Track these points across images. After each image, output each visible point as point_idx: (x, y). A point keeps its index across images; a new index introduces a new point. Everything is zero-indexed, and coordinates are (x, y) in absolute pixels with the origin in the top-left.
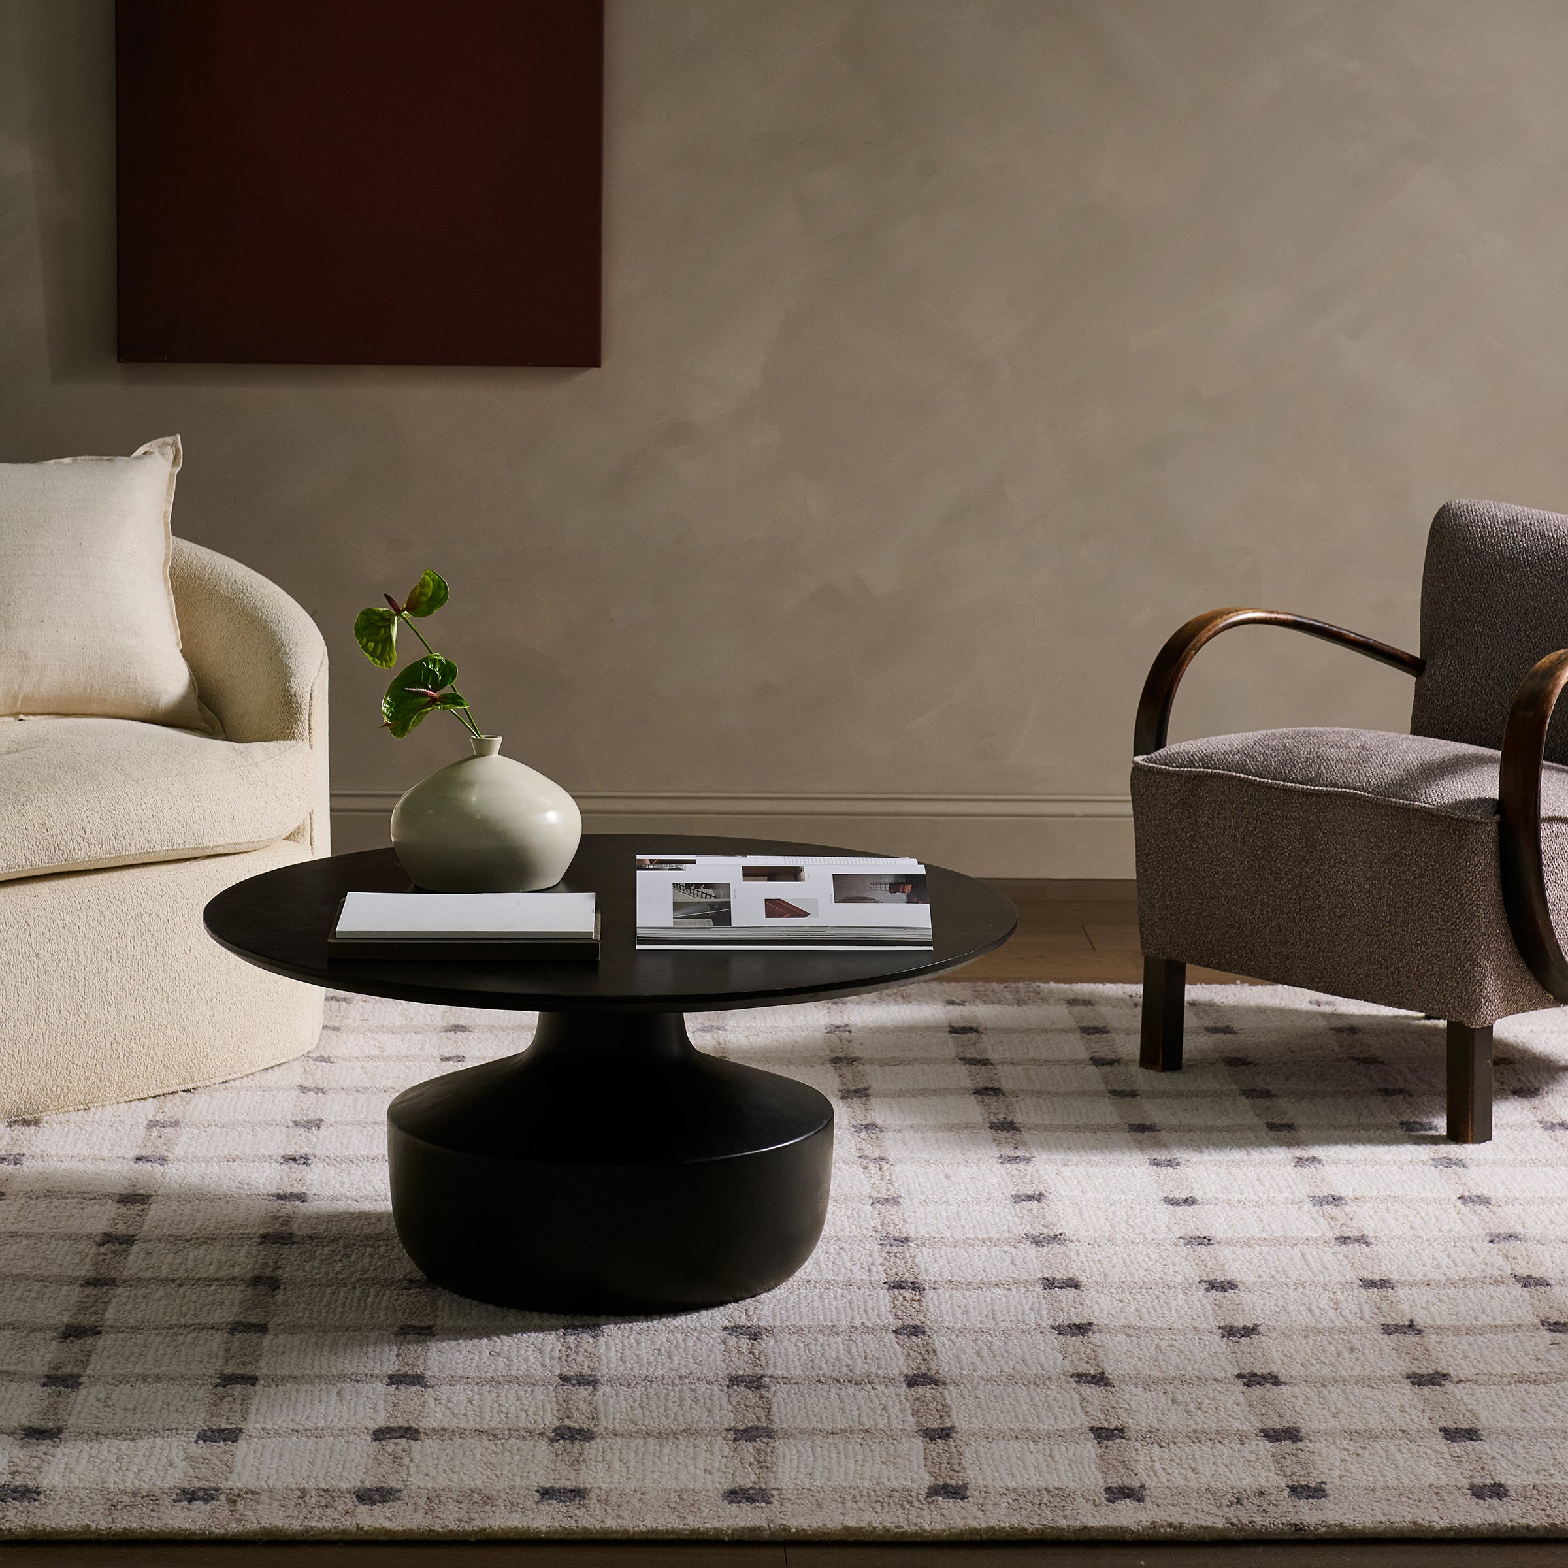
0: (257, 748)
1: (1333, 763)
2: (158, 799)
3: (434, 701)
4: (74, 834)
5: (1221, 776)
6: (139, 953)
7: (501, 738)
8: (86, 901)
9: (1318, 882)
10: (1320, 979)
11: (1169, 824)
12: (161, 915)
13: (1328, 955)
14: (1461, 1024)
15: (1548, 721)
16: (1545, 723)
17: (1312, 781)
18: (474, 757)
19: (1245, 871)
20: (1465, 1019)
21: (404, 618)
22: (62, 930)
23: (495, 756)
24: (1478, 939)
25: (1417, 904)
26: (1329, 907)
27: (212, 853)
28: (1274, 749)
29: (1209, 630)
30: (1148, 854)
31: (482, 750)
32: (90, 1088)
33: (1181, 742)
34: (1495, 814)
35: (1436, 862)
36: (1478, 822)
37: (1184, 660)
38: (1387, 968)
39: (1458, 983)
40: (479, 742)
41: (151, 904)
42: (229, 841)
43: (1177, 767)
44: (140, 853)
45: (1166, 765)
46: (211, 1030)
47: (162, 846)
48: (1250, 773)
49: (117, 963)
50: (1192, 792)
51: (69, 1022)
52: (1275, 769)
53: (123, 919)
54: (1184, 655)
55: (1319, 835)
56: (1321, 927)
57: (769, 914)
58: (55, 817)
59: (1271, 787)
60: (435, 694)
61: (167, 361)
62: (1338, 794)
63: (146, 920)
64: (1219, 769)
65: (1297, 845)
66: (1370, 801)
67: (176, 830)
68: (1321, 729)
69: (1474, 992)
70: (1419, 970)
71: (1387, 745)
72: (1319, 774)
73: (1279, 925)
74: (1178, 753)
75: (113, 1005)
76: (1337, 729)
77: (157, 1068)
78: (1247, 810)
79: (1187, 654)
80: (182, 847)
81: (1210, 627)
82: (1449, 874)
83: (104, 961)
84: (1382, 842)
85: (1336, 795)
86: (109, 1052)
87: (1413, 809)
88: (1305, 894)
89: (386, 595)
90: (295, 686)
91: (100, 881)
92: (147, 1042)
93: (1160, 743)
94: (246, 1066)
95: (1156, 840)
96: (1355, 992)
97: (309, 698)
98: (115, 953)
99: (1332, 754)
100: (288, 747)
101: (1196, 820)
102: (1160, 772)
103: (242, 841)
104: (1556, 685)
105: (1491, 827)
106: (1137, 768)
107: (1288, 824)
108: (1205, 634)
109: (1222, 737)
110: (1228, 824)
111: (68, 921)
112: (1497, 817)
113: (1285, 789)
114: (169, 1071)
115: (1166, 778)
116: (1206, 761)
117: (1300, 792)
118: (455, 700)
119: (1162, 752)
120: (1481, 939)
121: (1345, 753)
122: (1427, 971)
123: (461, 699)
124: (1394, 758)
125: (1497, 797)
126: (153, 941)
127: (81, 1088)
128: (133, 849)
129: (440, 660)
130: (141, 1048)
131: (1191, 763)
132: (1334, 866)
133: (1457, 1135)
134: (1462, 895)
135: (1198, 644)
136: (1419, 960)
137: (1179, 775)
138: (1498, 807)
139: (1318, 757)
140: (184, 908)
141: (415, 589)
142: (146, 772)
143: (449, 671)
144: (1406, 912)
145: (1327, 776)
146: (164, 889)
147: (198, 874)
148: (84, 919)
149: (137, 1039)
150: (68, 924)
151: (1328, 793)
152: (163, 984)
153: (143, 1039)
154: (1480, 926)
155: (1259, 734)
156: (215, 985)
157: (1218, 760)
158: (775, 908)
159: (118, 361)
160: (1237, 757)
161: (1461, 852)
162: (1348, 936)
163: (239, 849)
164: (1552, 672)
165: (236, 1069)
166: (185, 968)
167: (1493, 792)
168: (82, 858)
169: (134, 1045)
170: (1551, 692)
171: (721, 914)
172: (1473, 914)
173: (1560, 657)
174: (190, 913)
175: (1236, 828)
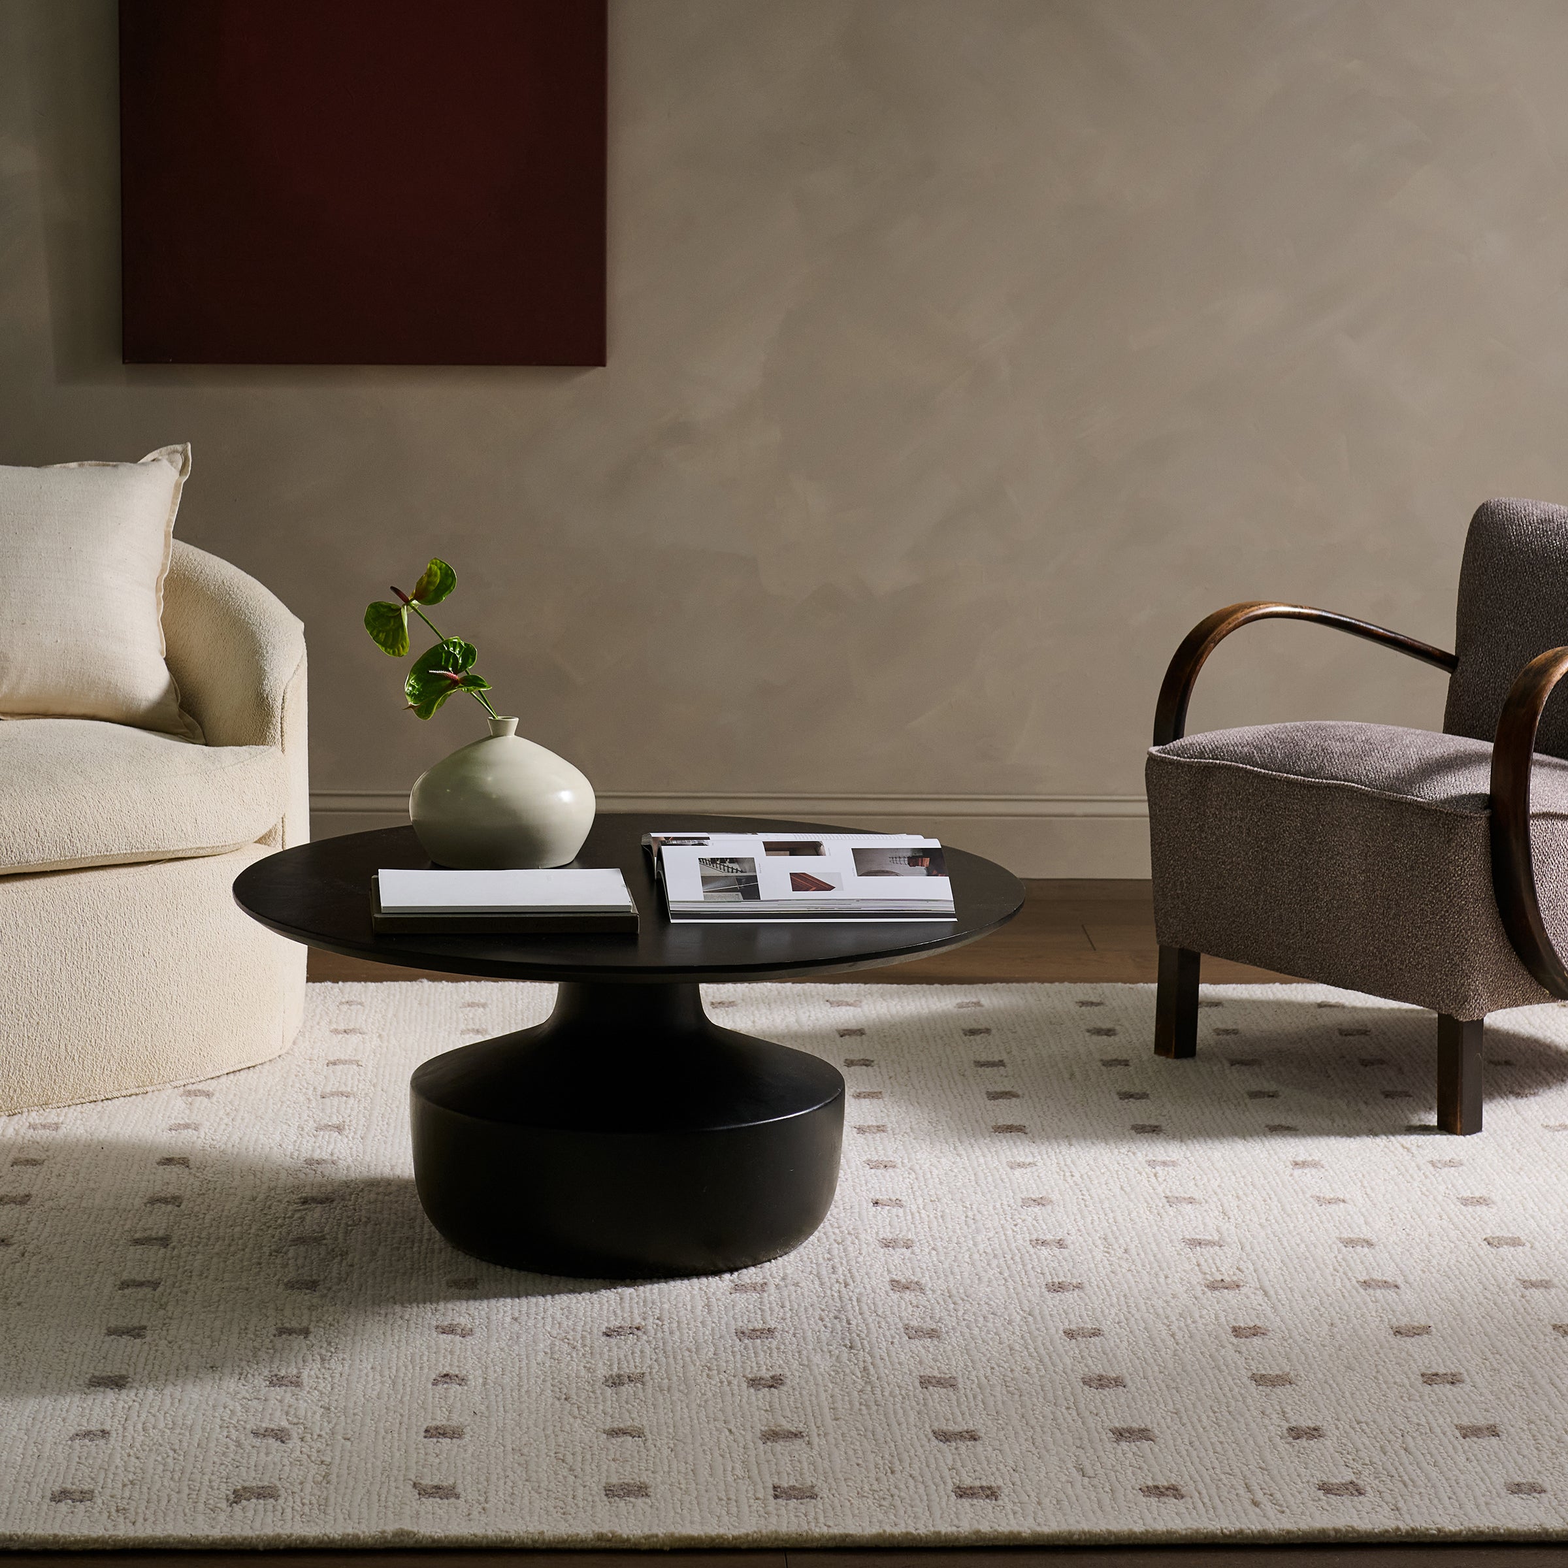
0: (227, 752)
1: (1336, 756)
2: (116, 802)
3: (455, 683)
4: (28, 836)
5: (1229, 768)
6: (94, 955)
7: (516, 720)
8: (40, 902)
9: (1317, 873)
10: (1320, 969)
11: (1179, 814)
12: (118, 917)
13: (1327, 946)
14: (1450, 1016)
15: (1539, 718)
16: (1536, 719)
17: (1313, 774)
18: (491, 737)
19: (1250, 861)
20: (1454, 1011)
21: (413, 608)
22: (14, 931)
23: (511, 736)
24: (1466, 933)
25: (1408, 897)
26: (1327, 898)
27: (173, 856)
28: (1282, 741)
29: (1229, 624)
30: (1161, 843)
31: (498, 731)
32: (44, 1089)
33: (1196, 734)
34: (1485, 808)
35: (1426, 856)
36: (1467, 817)
37: (1203, 653)
38: (1381, 960)
39: (1447, 976)
40: (496, 723)
41: (109, 905)
42: (190, 845)
43: (1188, 757)
44: (97, 856)
45: (1178, 755)
46: (171, 1033)
47: (119, 849)
48: (1256, 765)
49: (71, 965)
50: (1201, 783)
51: (21, 1023)
52: (1280, 761)
53: (78, 921)
54: (1203, 647)
55: (1318, 827)
56: (1320, 918)
57: (796, 887)
58: (8, 819)
59: (1274, 779)
60: (457, 677)
61: (172, 362)
62: (1337, 787)
63: (102, 922)
64: (1227, 760)
65: (1298, 837)
66: (1366, 794)
67: (135, 834)
68: (1332, 723)
69: (1463, 985)
70: (1410, 962)
71: (1391, 740)
72: (1321, 768)
73: (1281, 915)
74: (1191, 744)
75: (67, 1007)
76: (1347, 723)
77: (114, 1070)
78: (1252, 801)
79: (1206, 647)
80: (141, 850)
81: (1230, 620)
82: (1439, 867)
83: (58, 962)
84: (1377, 834)
85: (1336, 788)
86: (63, 1053)
87: (1406, 803)
88: (1304, 885)
89: (392, 588)
90: (267, 689)
91: (55, 882)
92: (103, 1044)
93: (1178, 734)
94: (210, 1069)
95: (1167, 830)
96: (1353, 984)
97: (281, 701)
98: (69, 955)
99: (1336, 747)
100: (259, 752)
101: (1204, 811)
102: (1172, 762)
103: (204, 846)
104: (1549, 681)
105: (1480, 822)
106: (1152, 759)
107: (1290, 816)
108: (1224, 627)
109: (1237, 729)
110: (1235, 815)
111: (20, 922)
112: (1487, 812)
113: (1289, 782)
114: (127, 1074)
115: (1177, 769)
116: (1215, 752)
117: (1302, 785)
118: (474, 682)
119: (1177, 743)
120: (1469, 933)
121: (1349, 746)
122: (1418, 963)
123: (481, 680)
124: (1395, 751)
125: (1488, 793)
126: (110, 943)
127: (35, 1089)
128: (89, 851)
129: (460, 644)
130: (97, 1050)
131: (1201, 755)
132: (1332, 858)
133: (1446, 1126)
134: (1451, 889)
135: (1218, 637)
136: (1410, 953)
137: (1190, 766)
138: (1489, 802)
139: (1323, 750)
140: (143, 910)
141: (422, 579)
142: (107, 774)
143: (468, 653)
144: (1397, 905)
145: (1329, 769)
146: (122, 891)
147: (158, 876)
148: (37, 920)
149: (93, 1041)
150: (21, 925)
151: (1328, 786)
152: (119, 986)
153: (99, 1041)
154: (1469, 920)
155: (1271, 727)
156: (176, 988)
157: (1227, 752)
158: (801, 882)
159: (124, 363)
160: (1246, 749)
161: (1450, 846)
162: (1344, 927)
163: (202, 853)
164: (1545, 669)
165: (199, 1073)
166: (143, 971)
167: (1485, 788)
168: (35, 860)
169: (90, 1048)
170: (1543, 689)
171: (749, 888)
172: (1461, 908)
173: (1556, 654)
174: (149, 915)
175: (1242, 820)
